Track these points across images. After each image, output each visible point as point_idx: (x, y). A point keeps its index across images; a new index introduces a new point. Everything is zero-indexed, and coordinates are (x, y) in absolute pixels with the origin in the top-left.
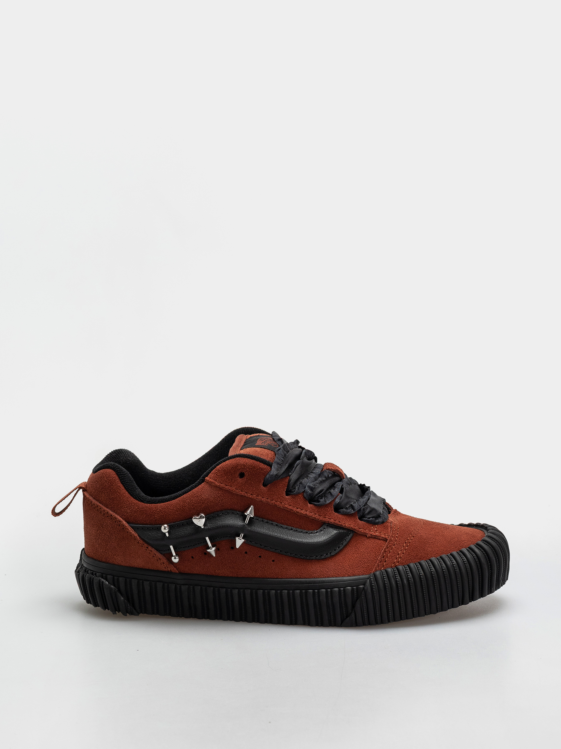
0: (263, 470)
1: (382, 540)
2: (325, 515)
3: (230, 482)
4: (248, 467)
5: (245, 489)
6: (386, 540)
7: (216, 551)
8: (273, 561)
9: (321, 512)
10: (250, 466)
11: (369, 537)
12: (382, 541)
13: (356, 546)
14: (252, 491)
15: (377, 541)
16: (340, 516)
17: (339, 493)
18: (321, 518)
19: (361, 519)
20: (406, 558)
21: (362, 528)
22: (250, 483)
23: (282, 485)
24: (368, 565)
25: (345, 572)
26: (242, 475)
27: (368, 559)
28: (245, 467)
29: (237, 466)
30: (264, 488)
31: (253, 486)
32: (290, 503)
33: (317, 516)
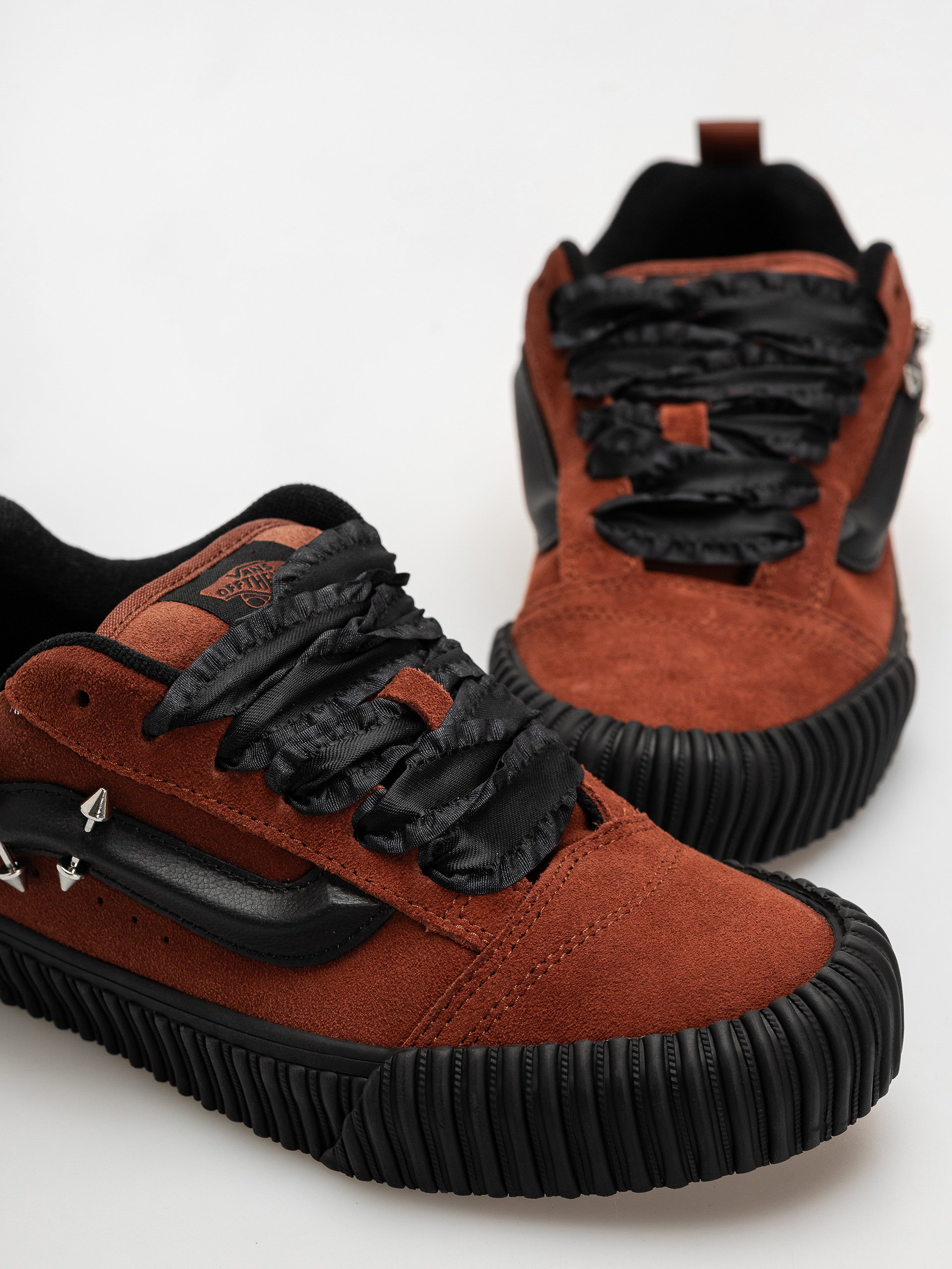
0: (139, 695)
1: (465, 948)
2: (320, 845)
3: (50, 712)
4: (97, 682)
5: (88, 740)
6: (475, 951)
7: (23, 878)
8: (166, 940)
9: (309, 833)
10: (102, 681)
11: (431, 934)
12: (464, 953)
13: (389, 951)
14: (105, 748)
15: (452, 950)
16: (364, 854)
17: (380, 783)
18: (307, 853)
19: (427, 871)
20: (514, 1021)
21: (417, 903)
22: (101, 726)
23: (204, 742)
24: (401, 1021)
25: (334, 1024)
26: (83, 699)
27: (406, 1000)
28: (89, 679)
29: (70, 673)
30: (143, 743)
31: (110, 736)
32: (219, 794)
33: (294, 845)
